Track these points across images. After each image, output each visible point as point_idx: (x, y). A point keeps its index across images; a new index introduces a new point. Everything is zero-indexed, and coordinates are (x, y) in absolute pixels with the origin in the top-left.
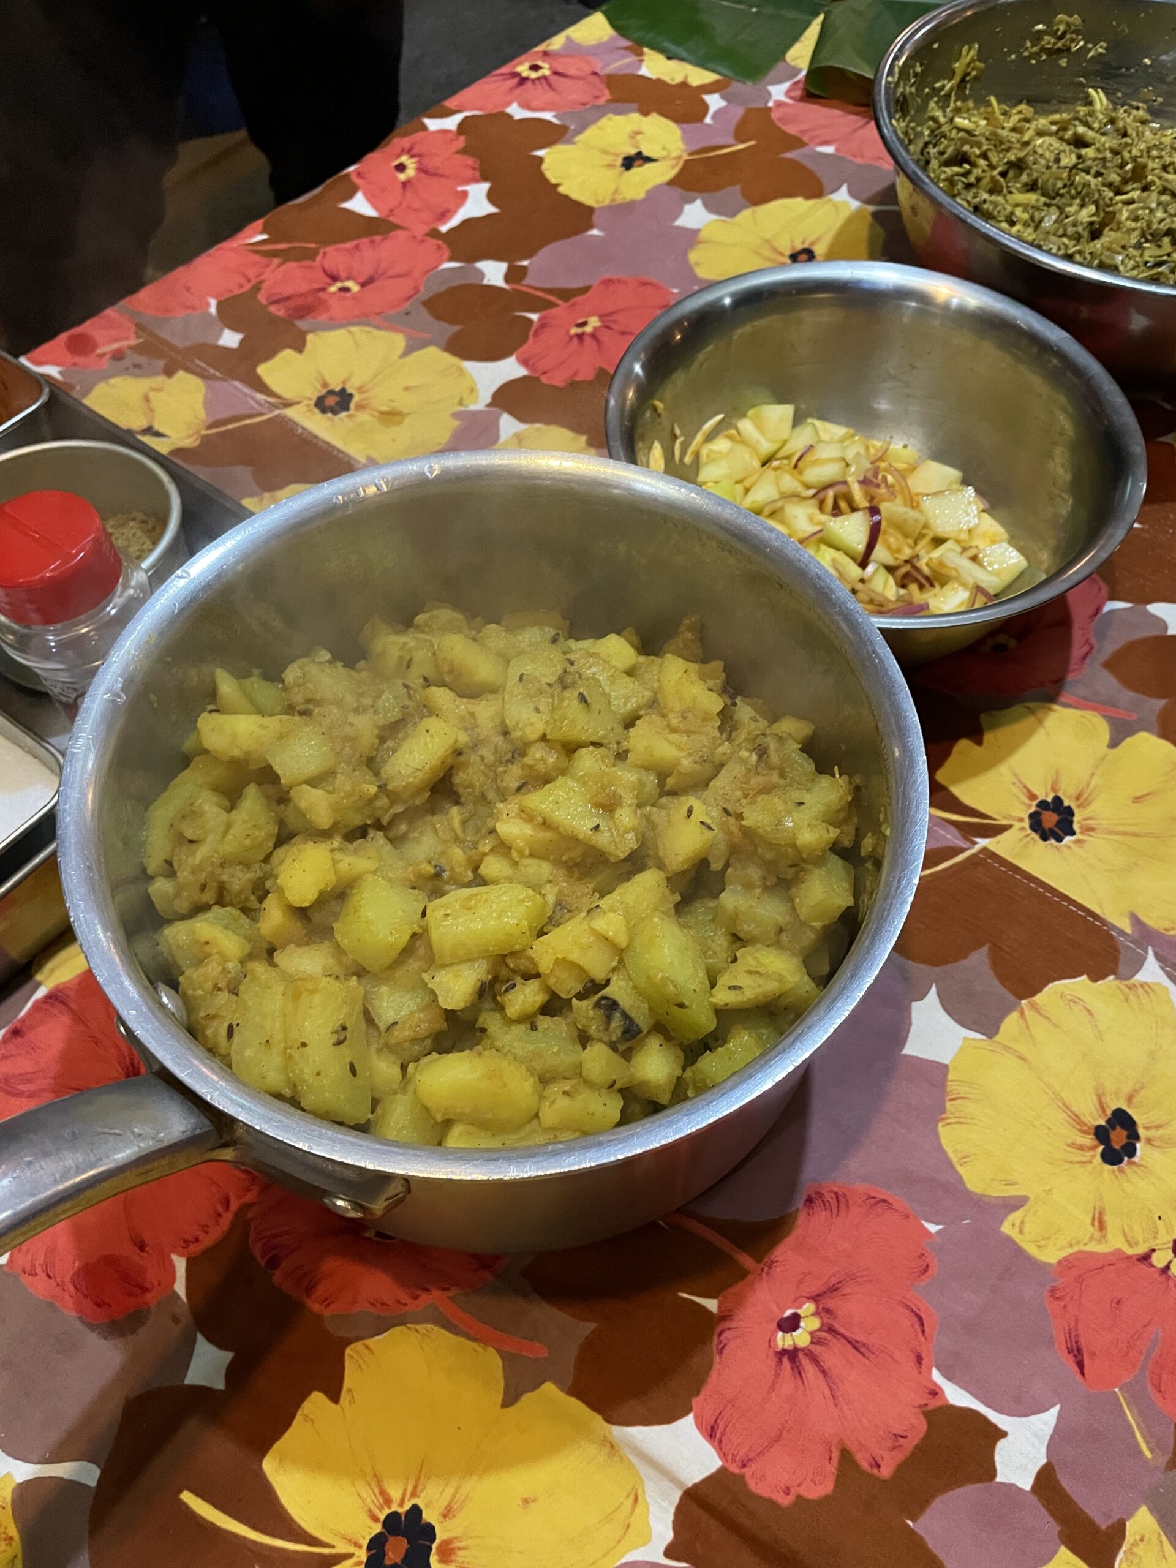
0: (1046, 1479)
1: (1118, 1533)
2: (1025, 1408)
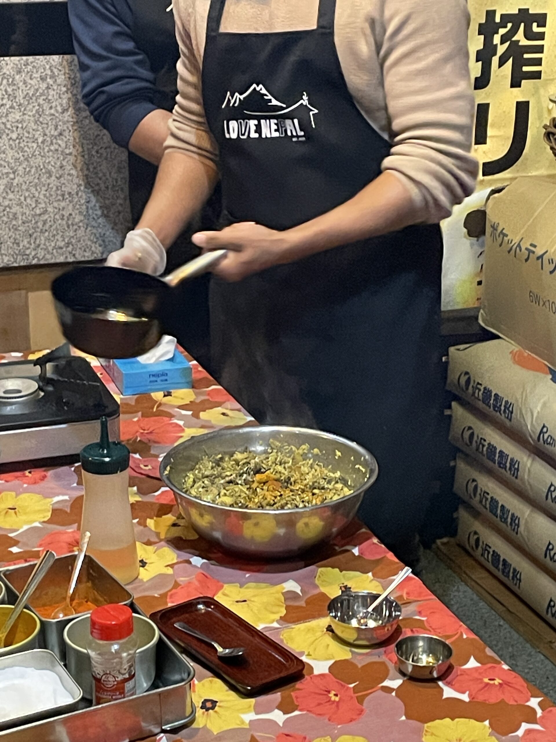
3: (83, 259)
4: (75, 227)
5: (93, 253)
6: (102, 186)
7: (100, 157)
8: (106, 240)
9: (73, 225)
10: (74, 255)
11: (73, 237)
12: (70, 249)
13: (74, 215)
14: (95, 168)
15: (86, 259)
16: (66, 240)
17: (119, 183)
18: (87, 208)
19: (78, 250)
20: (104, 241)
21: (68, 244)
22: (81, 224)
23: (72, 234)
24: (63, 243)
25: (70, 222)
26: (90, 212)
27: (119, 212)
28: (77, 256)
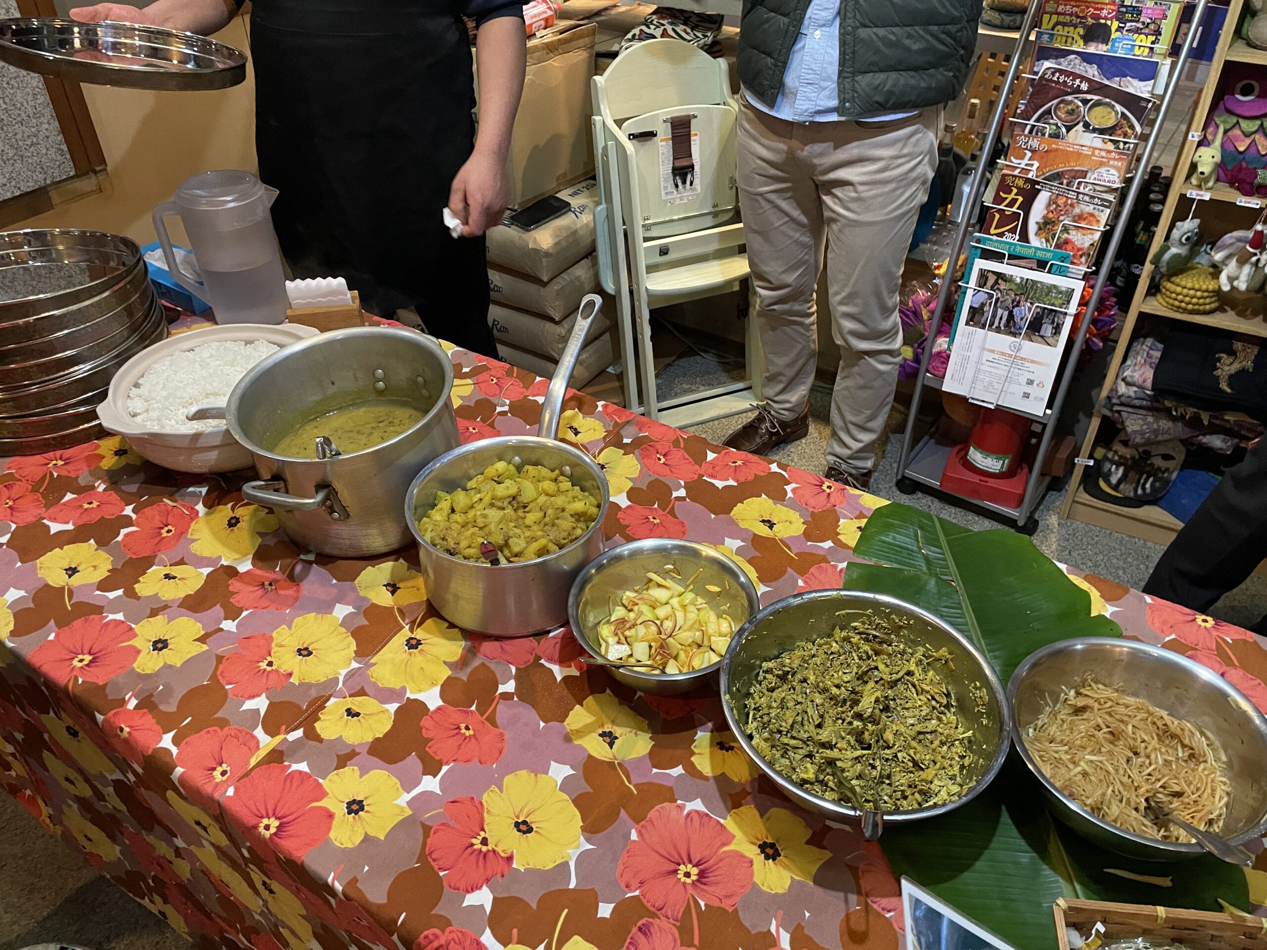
0: (222, 630)
1: (204, 643)
2: (238, 627)
3: (29, 190)
4: (11, 162)
5: (36, 182)
6: (23, 115)
7: (12, 88)
8: (44, 166)
9: (8, 160)
10: (19, 188)
11: (12, 172)
12: (13, 183)
13: (6, 151)
14: (11, 100)
15: (32, 189)
16: (7, 176)
17: (39, 109)
18: (17, 141)
19: (22, 183)
20: (42, 168)
21: (10, 179)
22: (16, 158)
23: (10, 169)
24: (5, 180)
25: (5, 158)
26: (20, 143)
27: (47, 137)
28: (22, 188)
